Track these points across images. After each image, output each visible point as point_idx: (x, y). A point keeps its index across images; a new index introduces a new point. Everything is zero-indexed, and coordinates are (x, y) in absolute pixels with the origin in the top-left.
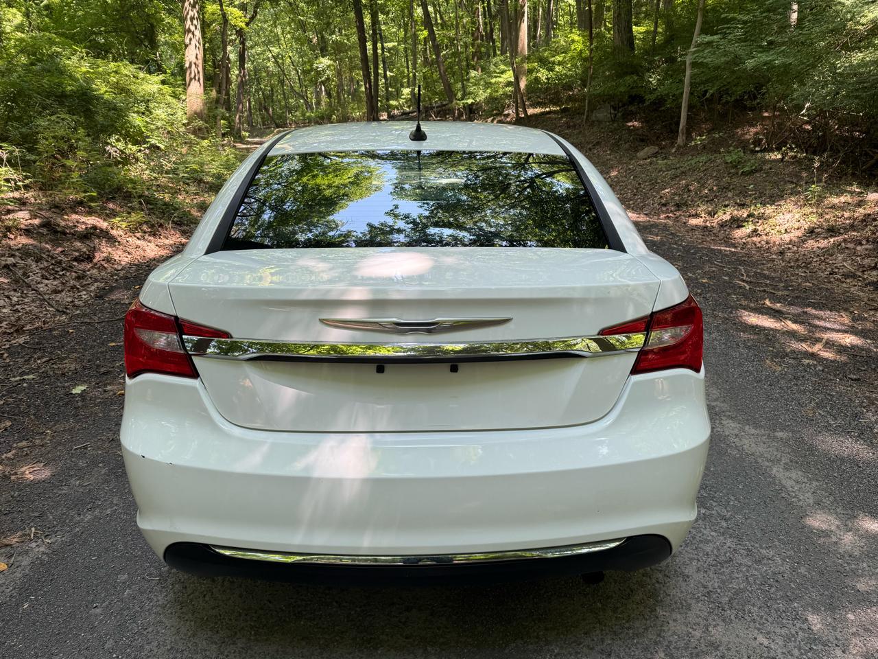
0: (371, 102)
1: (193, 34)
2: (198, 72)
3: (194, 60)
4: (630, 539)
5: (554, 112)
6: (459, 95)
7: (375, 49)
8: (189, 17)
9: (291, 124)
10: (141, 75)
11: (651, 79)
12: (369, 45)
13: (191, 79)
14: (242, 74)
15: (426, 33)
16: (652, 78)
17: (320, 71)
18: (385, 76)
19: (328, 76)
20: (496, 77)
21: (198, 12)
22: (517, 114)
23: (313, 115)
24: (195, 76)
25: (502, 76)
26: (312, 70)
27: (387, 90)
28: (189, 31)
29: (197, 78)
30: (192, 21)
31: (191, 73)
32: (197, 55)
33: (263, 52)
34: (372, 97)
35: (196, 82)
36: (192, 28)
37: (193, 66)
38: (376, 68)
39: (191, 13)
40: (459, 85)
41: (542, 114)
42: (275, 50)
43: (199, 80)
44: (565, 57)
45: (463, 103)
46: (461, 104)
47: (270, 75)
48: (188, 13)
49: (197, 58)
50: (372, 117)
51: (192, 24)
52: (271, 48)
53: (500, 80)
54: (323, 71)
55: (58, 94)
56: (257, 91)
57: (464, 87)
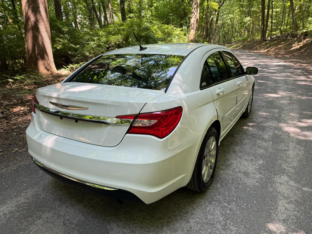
0: (263, 33)
1: (194, 13)
2: (194, 26)
3: (193, 22)
4: (119, 190)
7: (268, 13)
8: (194, 8)
9: (233, 43)
10: (175, 28)
12: (266, 11)
13: (191, 29)
14: (216, 26)
15: (289, 4)
17: (246, 22)
18: (272, 22)
19: (249, 24)
21: (197, 6)
23: (241, 39)
24: (193, 27)
26: (242, 22)
27: (272, 27)
28: (193, 12)
29: (193, 28)
30: (194, 9)
31: (191, 27)
32: (194, 20)
33: (226, 17)
34: (264, 31)
35: (193, 30)
36: (194, 11)
37: (193, 24)
38: (268, 19)
39: (194, 6)
40: (302, 24)
42: (231, 16)
43: (194, 29)
45: (302, 32)
46: (300, 32)
47: (228, 25)
48: (193, 7)
49: (194, 22)
50: (263, 39)
51: (194, 10)
52: (229, 16)
54: (247, 22)
55: (140, 36)
56: (222, 31)
57: (303, 25)
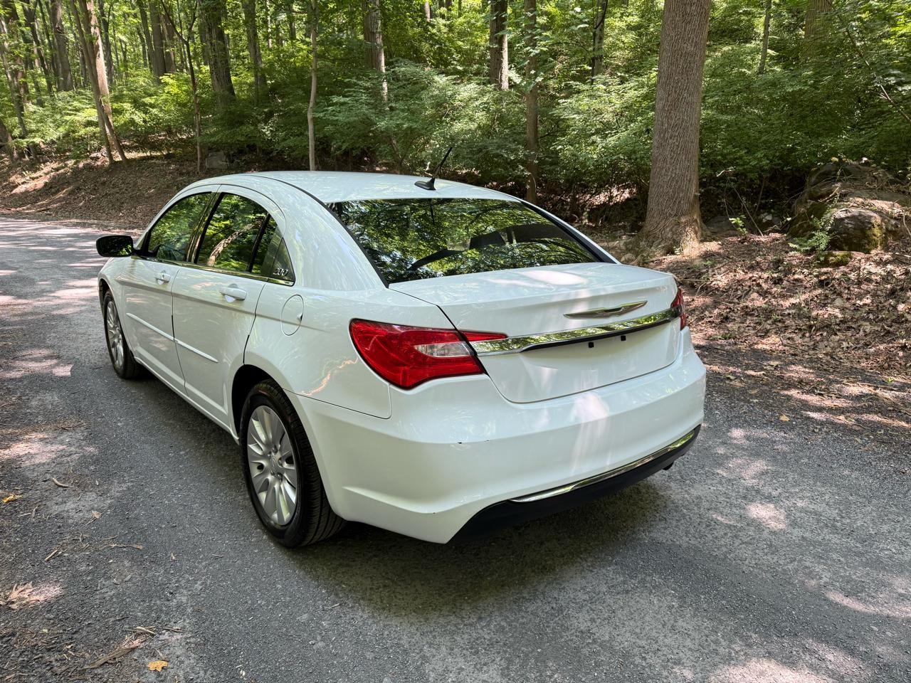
5: (157, 157)
6: (16, 132)
11: (264, 130)
16: (264, 128)
20: (70, 115)
22: (111, 156)
25: (78, 113)
41: (143, 159)
44: (157, 100)
45: (27, 142)
46: (24, 142)
53: (76, 118)
57: (22, 123)
